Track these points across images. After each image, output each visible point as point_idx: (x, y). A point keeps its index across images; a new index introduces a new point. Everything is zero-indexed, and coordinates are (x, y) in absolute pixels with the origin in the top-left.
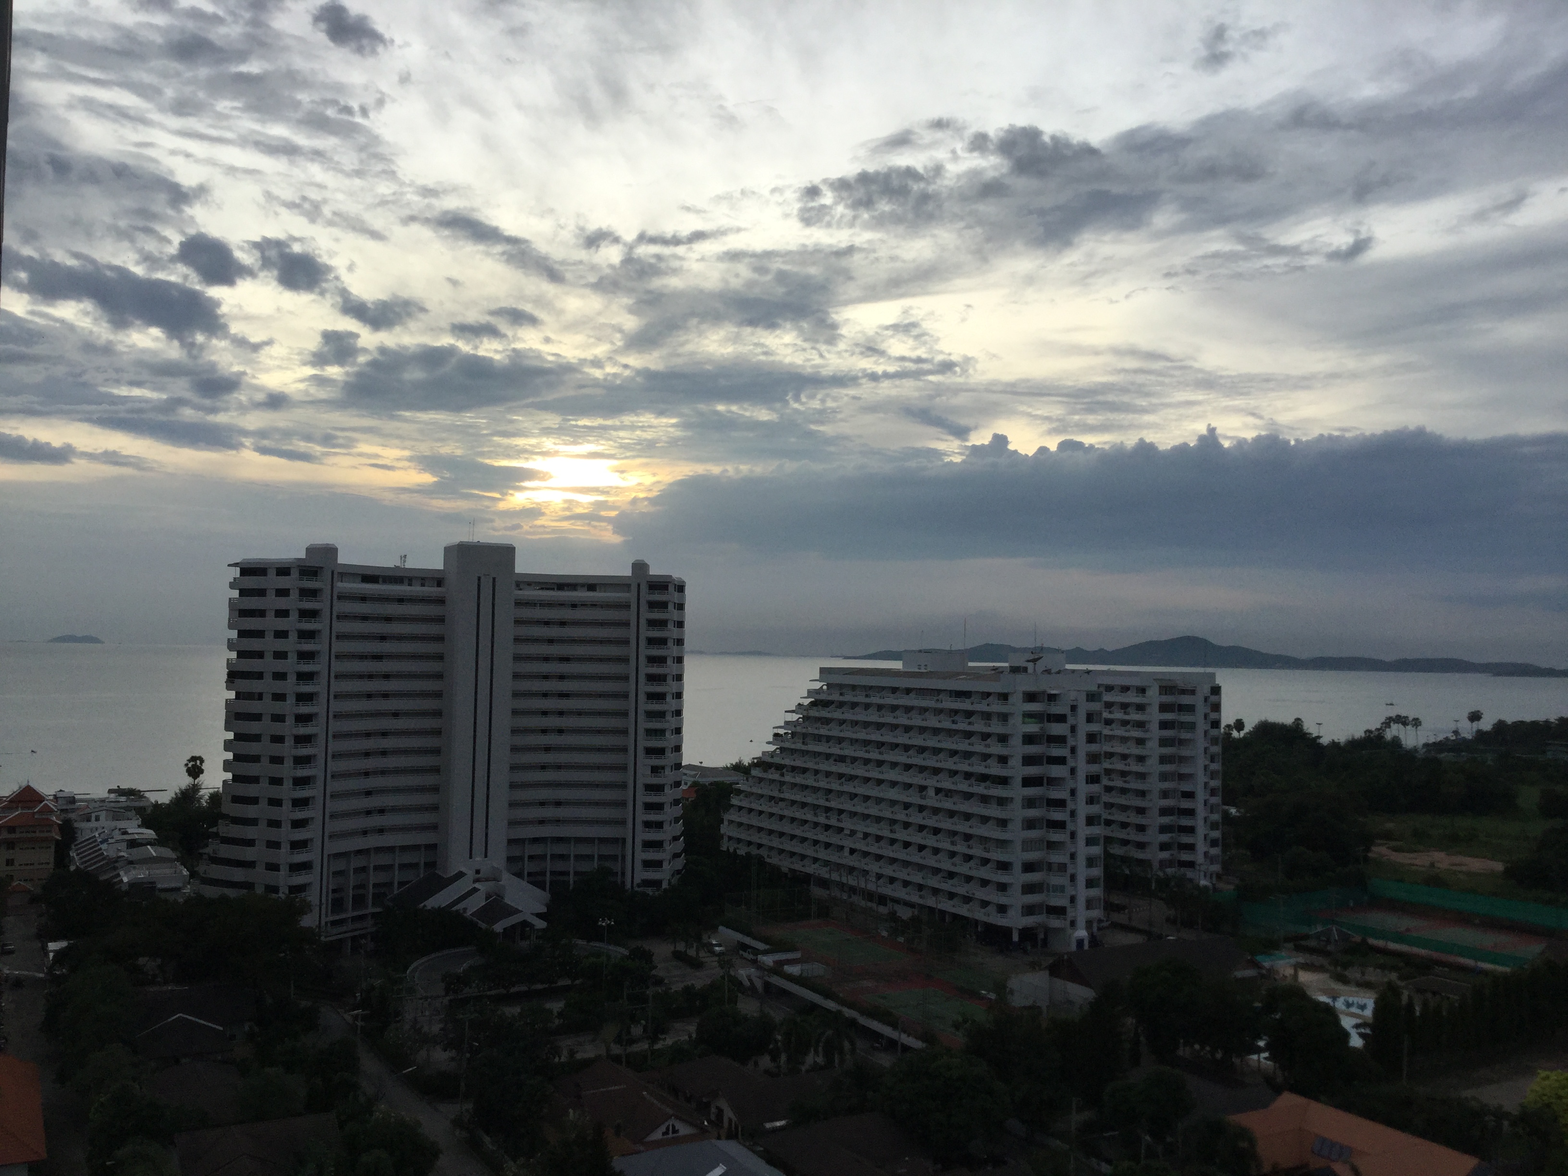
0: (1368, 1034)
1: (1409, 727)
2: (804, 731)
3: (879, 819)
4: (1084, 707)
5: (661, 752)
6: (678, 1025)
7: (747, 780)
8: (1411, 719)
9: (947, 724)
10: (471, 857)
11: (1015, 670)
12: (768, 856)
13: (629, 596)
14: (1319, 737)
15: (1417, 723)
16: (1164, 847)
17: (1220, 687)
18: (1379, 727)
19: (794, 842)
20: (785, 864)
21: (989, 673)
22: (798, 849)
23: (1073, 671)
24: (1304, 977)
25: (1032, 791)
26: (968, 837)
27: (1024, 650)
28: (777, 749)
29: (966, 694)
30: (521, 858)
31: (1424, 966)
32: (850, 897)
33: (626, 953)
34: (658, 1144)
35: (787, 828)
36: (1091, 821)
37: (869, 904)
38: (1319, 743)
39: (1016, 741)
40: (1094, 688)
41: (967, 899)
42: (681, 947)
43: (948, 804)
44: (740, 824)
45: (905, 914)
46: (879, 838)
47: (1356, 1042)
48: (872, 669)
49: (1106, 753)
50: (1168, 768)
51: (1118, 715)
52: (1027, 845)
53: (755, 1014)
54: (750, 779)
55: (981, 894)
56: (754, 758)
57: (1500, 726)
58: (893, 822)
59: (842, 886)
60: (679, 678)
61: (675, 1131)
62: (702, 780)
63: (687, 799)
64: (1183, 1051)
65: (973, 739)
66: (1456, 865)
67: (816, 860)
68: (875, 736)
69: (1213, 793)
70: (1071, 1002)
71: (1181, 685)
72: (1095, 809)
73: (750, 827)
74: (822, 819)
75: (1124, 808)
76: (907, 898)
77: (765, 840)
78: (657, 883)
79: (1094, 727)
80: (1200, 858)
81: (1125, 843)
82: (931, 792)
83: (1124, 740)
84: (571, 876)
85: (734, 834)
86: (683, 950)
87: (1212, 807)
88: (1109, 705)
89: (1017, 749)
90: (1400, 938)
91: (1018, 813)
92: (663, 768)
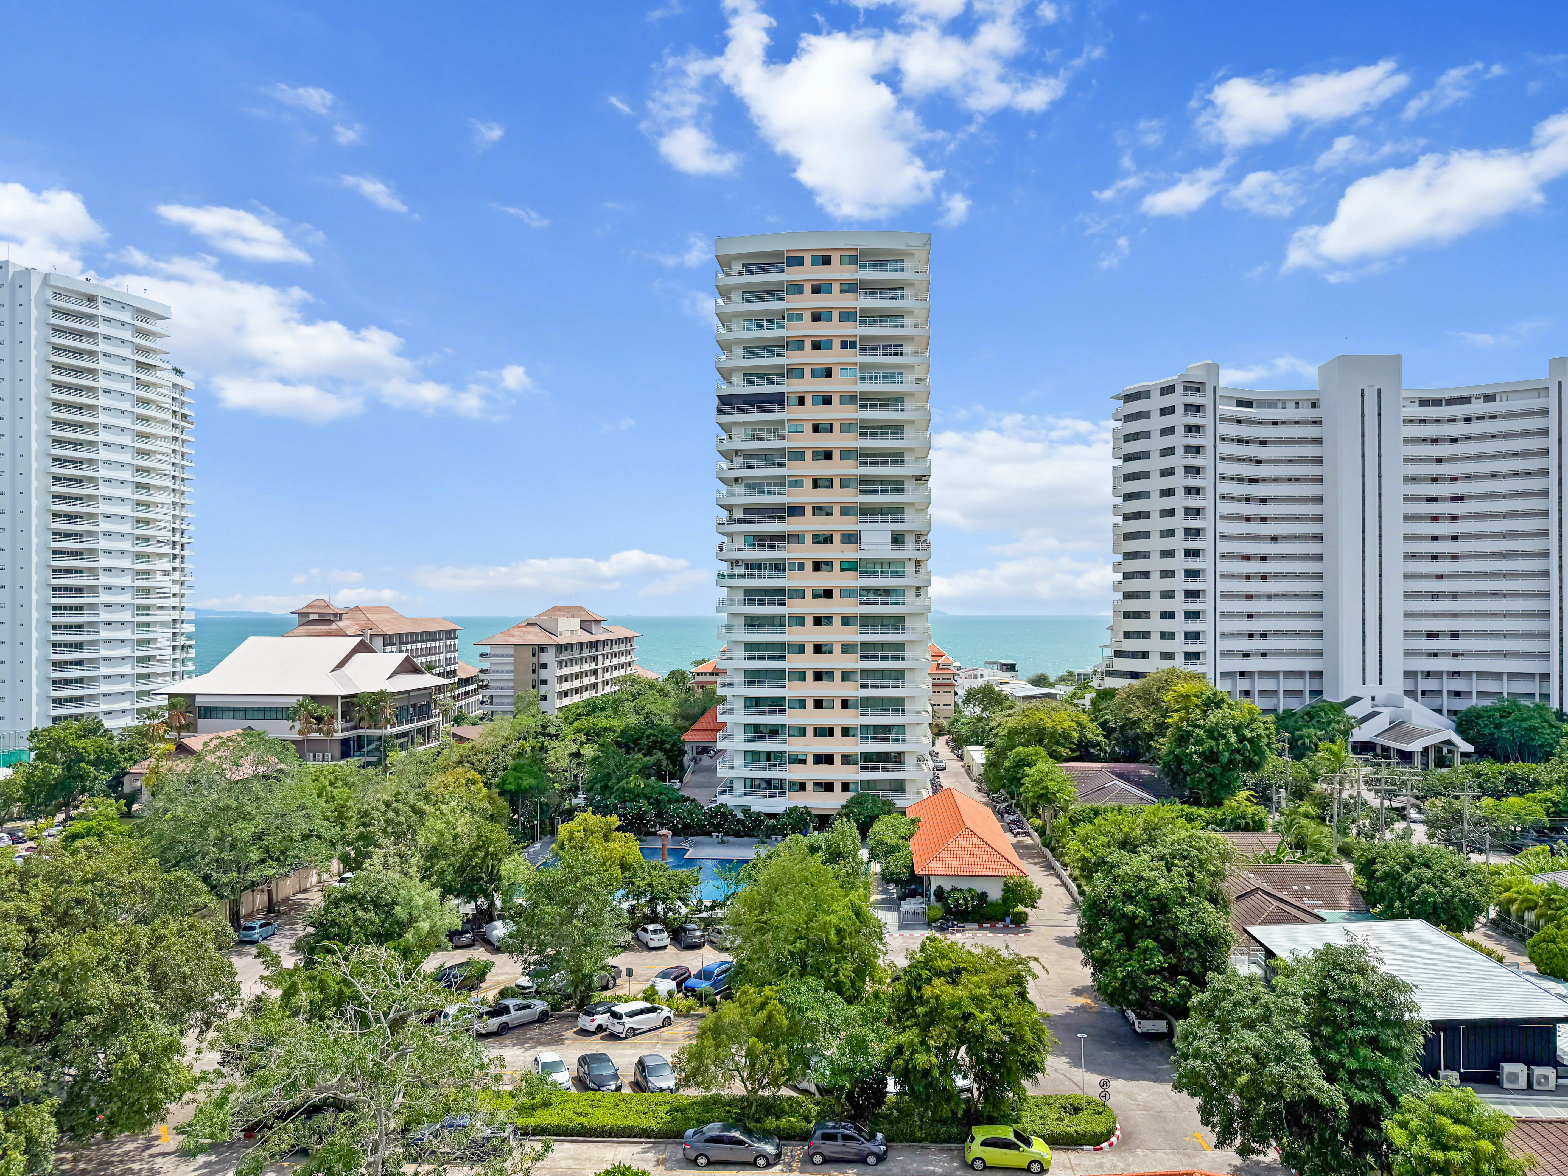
10: (1364, 684)
13: (1546, 401)
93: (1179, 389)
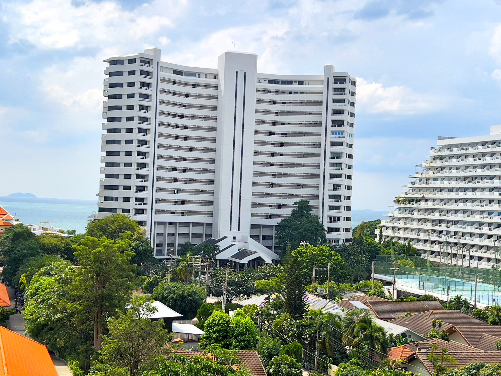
5: (339, 176)
10: (231, 231)
13: (322, 87)
30: (258, 237)
92: (340, 186)
93: (138, 62)
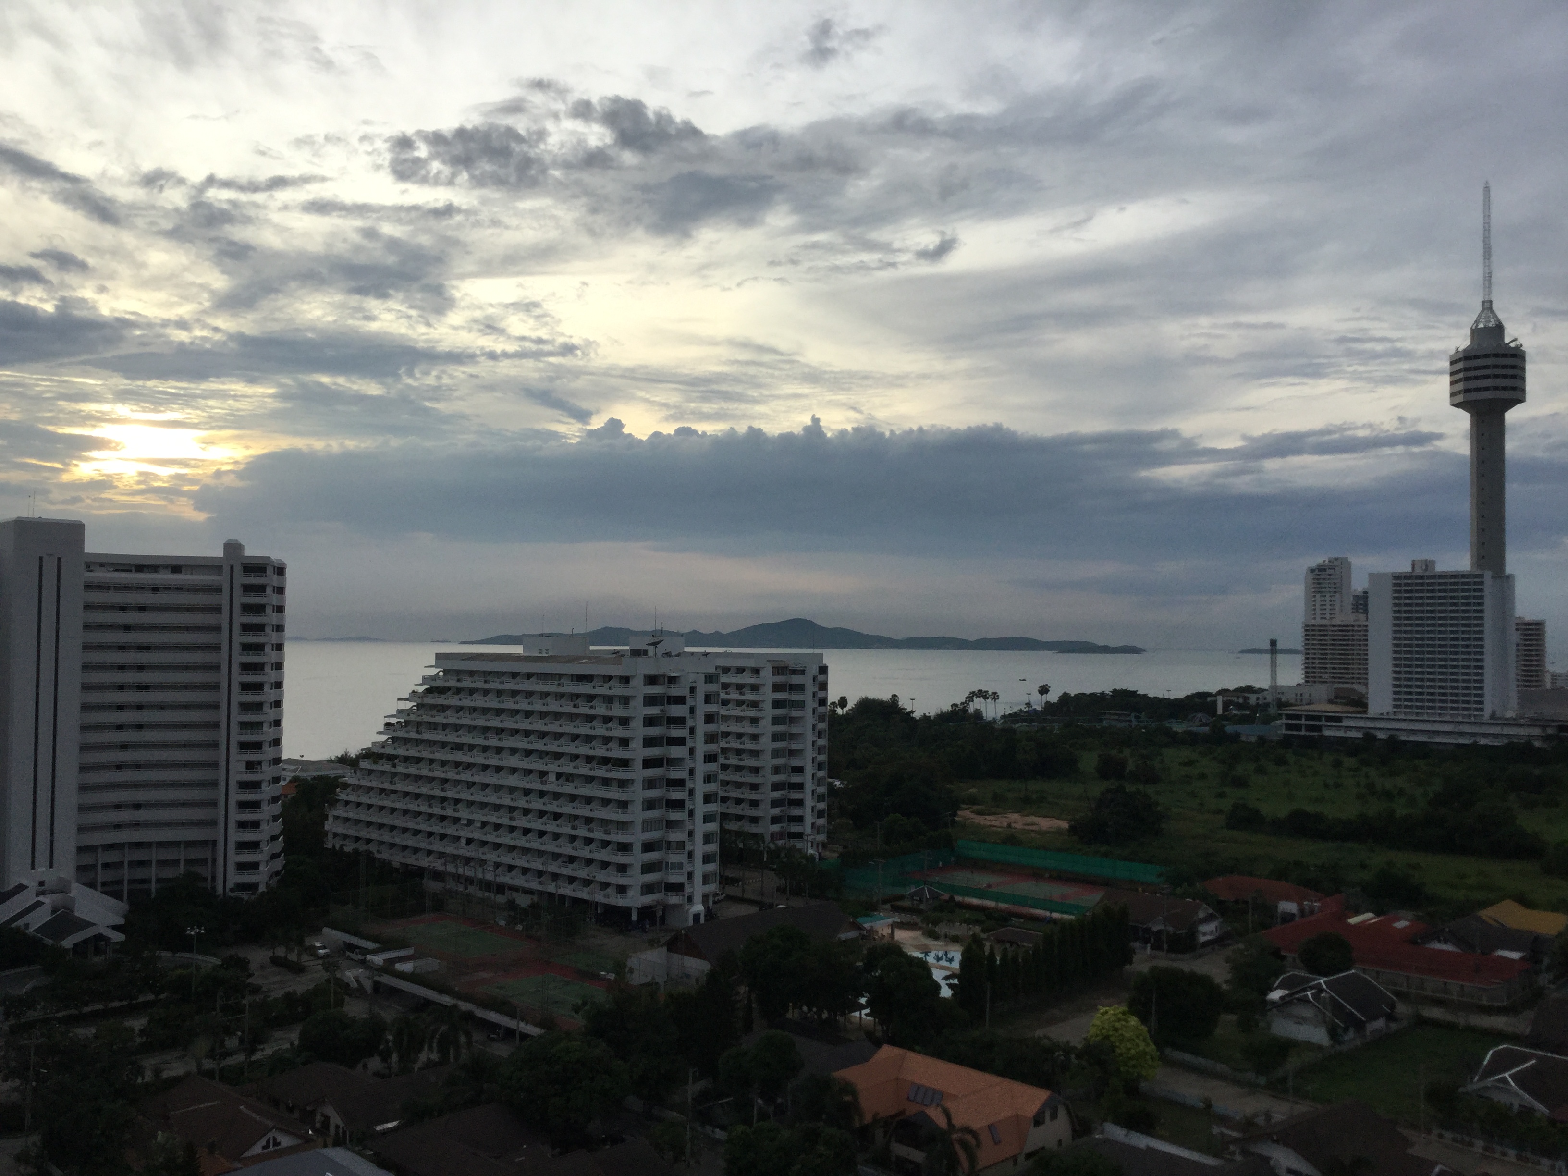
0: (955, 985)
1: (989, 700)
2: (419, 719)
3: (497, 807)
4: (703, 689)
5: (257, 746)
6: (278, 1034)
7: (355, 772)
8: (990, 693)
9: (568, 708)
10: (33, 868)
11: (636, 653)
12: (378, 851)
13: (221, 579)
14: (912, 712)
15: (995, 696)
16: (775, 820)
17: (827, 667)
18: (964, 700)
19: (407, 835)
20: (397, 859)
21: (610, 656)
22: (410, 842)
23: (692, 654)
24: (901, 935)
25: (651, 772)
26: (588, 821)
27: (644, 633)
28: (389, 738)
29: (588, 678)
30: (93, 867)
31: (1003, 918)
32: (466, 888)
33: (219, 962)
34: (257, 1159)
35: (399, 822)
36: (708, 798)
37: (487, 894)
38: (913, 718)
39: (637, 724)
40: (712, 670)
41: (587, 883)
42: (281, 952)
43: (569, 789)
44: (347, 820)
45: (523, 901)
46: (497, 827)
47: (946, 992)
48: (487, 654)
49: (722, 732)
50: (779, 745)
51: (734, 696)
52: (647, 825)
53: (364, 1016)
54: (358, 772)
55: (601, 876)
56: (362, 750)
57: (1065, 698)
58: (512, 809)
59: (457, 877)
60: (279, 666)
61: (276, 1144)
62: (303, 775)
63: (286, 796)
64: (792, 1014)
65: (594, 723)
66: (1029, 825)
67: (429, 853)
68: (495, 722)
69: (820, 767)
70: (688, 976)
71: (792, 665)
72: (712, 787)
73: (358, 822)
74: (437, 810)
75: (739, 785)
76: (526, 885)
77: (374, 835)
78: (253, 887)
79: (712, 708)
80: (808, 830)
81: (740, 818)
82: (552, 777)
83: (739, 719)
84: (153, 883)
85: (340, 830)
86: (283, 955)
87: (819, 780)
88: (725, 686)
89: (638, 731)
90: (981, 894)
91: (638, 794)
92: (260, 763)
